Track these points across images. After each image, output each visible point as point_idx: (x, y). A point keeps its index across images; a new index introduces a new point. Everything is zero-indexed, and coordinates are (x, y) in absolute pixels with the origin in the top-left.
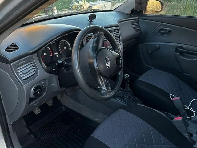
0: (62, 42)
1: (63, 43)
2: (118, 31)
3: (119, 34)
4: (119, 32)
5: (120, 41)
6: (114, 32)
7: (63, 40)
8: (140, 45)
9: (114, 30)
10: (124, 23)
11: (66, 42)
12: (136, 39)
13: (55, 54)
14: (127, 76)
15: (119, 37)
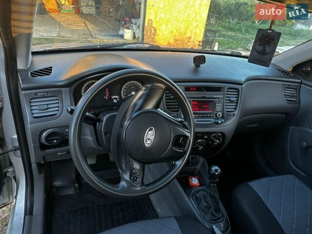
0: (131, 84)
1: (133, 86)
2: (238, 92)
3: (238, 97)
4: (238, 95)
5: (235, 109)
6: (227, 91)
7: (134, 82)
8: (292, 128)
9: (229, 88)
10: (266, 83)
11: (139, 86)
12: (284, 116)
13: (113, 97)
14: (216, 171)
15: (237, 103)
